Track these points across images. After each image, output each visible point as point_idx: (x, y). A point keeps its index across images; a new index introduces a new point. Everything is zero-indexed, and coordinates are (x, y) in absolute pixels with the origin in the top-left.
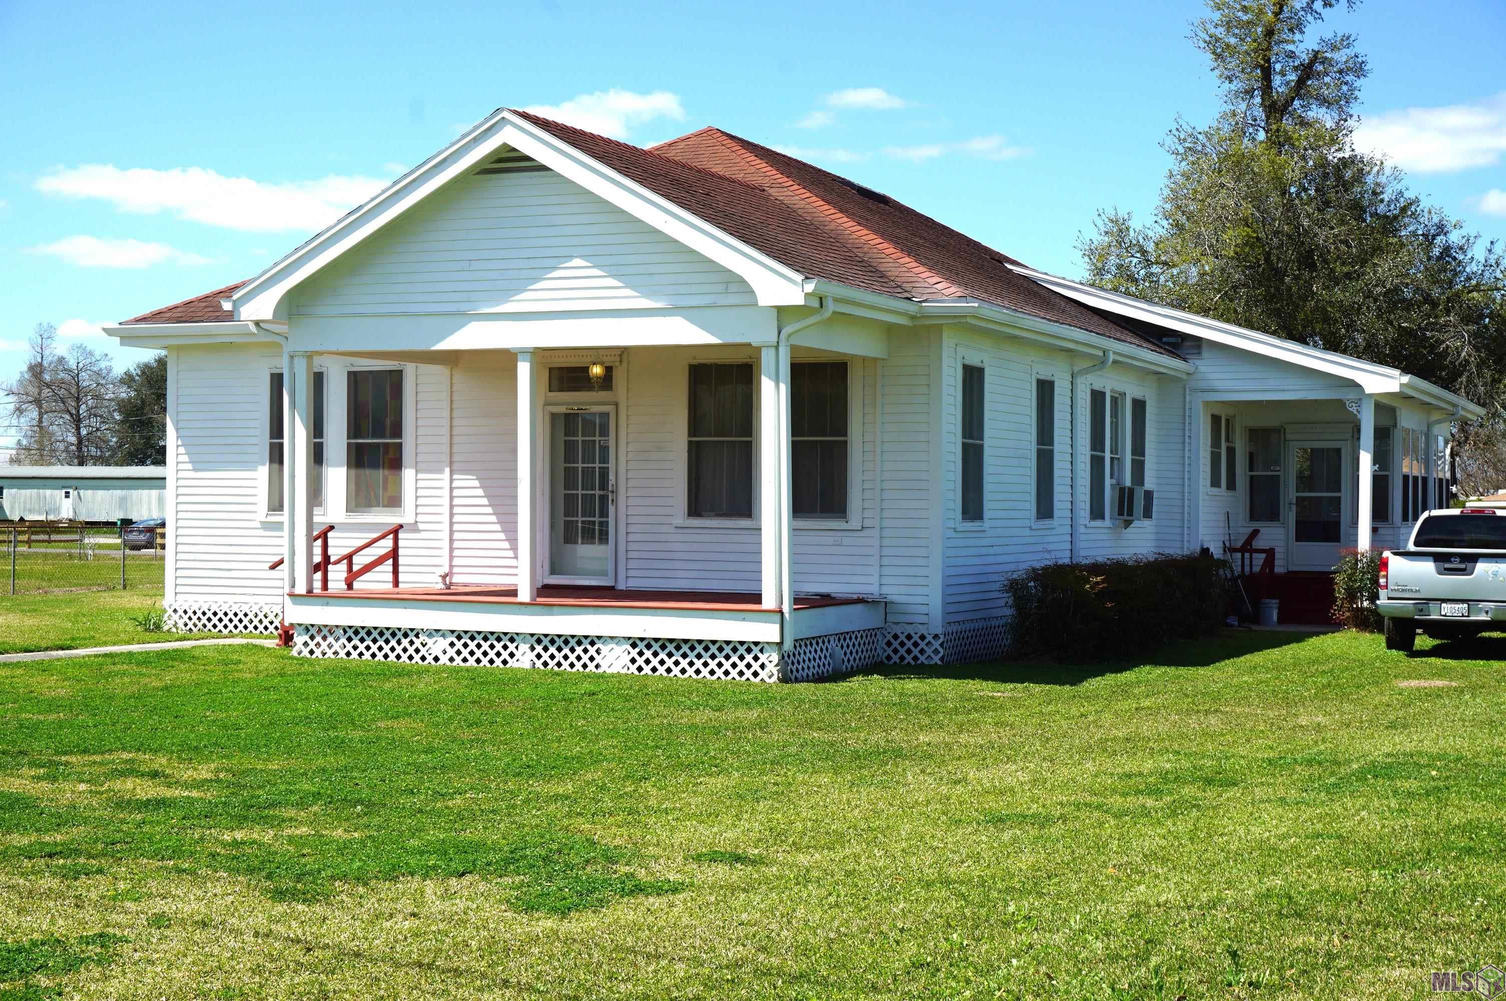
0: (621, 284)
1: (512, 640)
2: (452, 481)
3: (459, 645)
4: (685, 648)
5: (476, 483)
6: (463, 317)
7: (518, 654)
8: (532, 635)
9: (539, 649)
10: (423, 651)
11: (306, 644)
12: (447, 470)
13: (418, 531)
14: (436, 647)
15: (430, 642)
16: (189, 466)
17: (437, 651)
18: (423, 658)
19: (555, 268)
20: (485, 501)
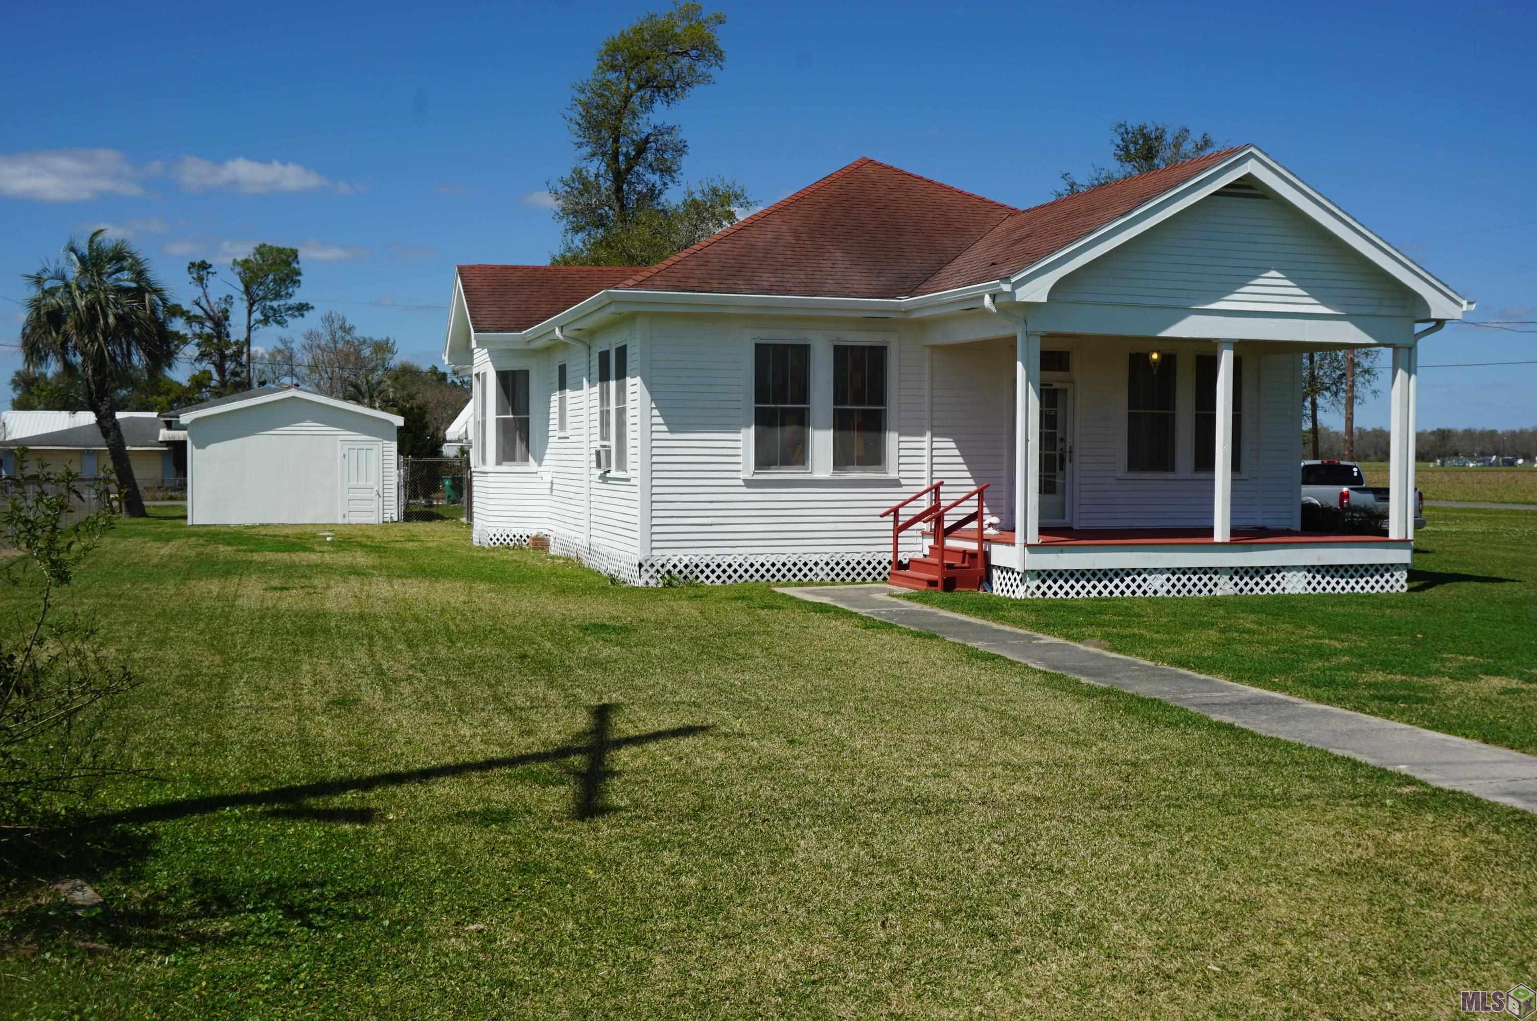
0: (1305, 293)
1: (1216, 573)
2: (932, 442)
3: (1174, 579)
4: (1342, 572)
5: (953, 445)
6: (1184, 311)
7: (1221, 583)
8: (1232, 568)
9: (1236, 578)
10: (1144, 586)
11: (1038, 588)
12: (929, 434)
13: (900, 485)
14: (1157, 583)
15: (1150, 579)
16: (665, 428)
17: (1156, 585)
18: (1145, 592)
19: (1257, 277)
20: (961, 460)
